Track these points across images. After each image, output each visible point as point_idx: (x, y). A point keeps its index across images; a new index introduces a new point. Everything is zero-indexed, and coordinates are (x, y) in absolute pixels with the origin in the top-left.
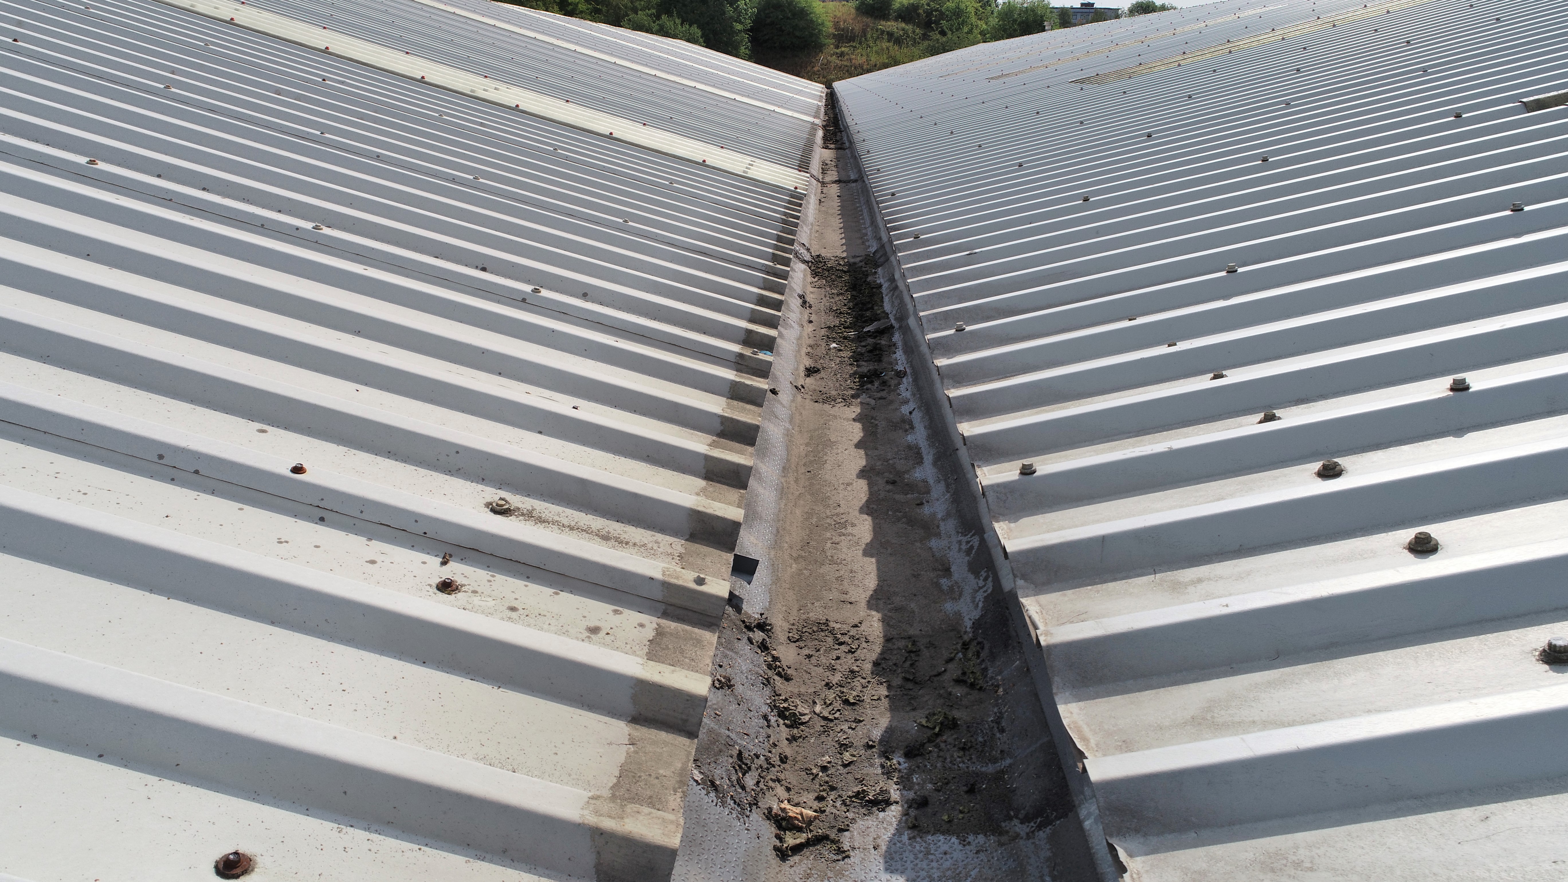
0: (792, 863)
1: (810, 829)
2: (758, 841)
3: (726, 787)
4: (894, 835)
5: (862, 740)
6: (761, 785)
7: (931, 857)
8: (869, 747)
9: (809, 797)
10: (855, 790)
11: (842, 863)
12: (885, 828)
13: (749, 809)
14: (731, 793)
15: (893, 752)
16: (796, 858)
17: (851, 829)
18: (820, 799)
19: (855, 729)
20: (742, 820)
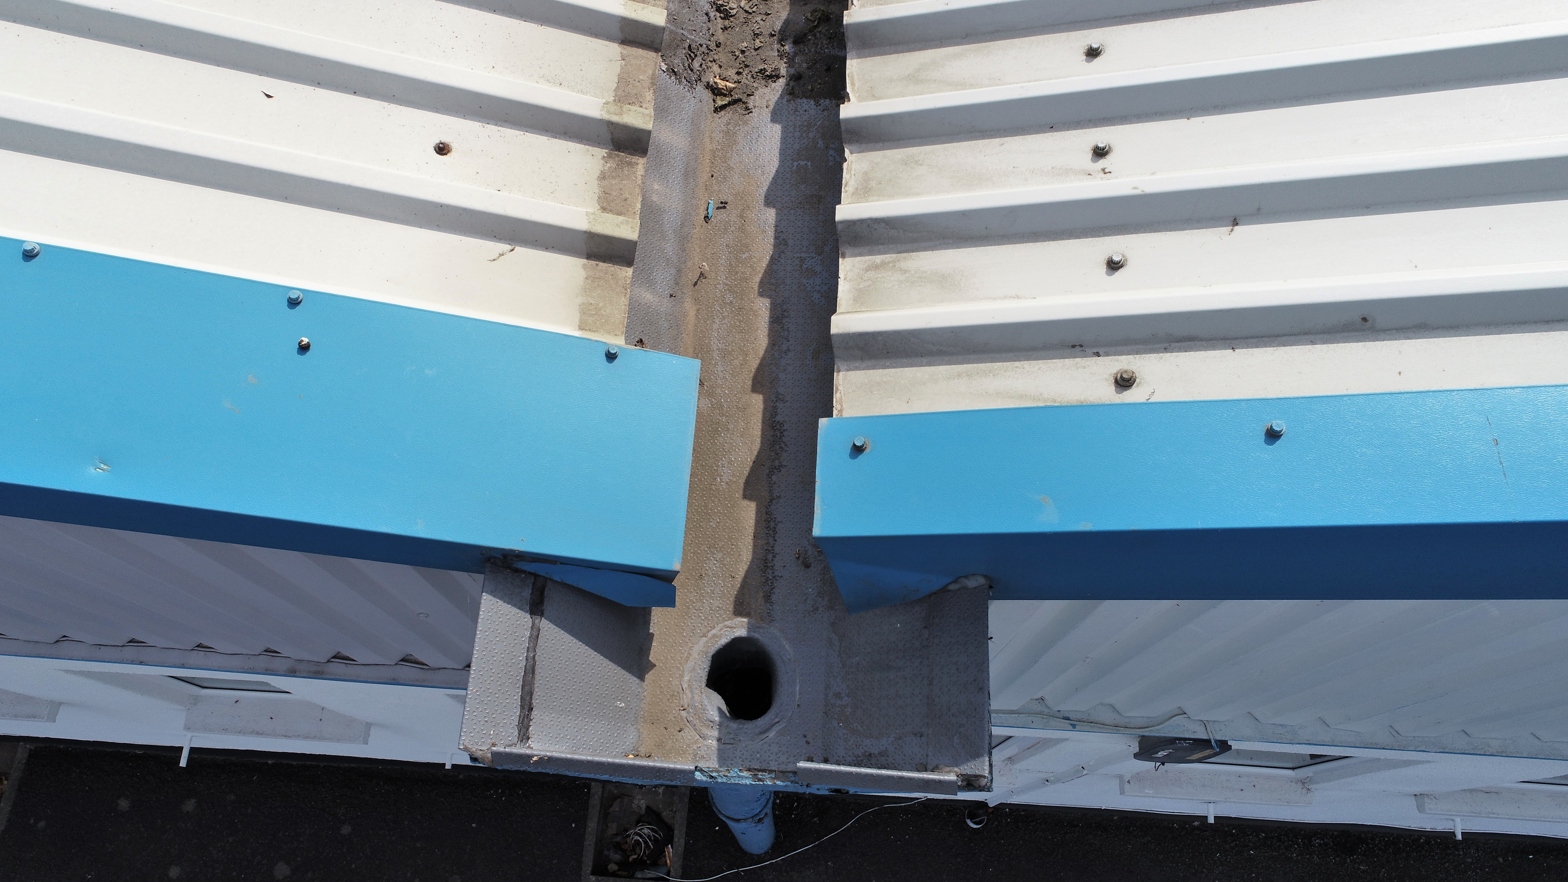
0: (720, 116)
1: (731, 94)
2: (701, 104)
3: (681, 71)
4: (779, 98)
5: (768, 30)
6: (704, 66)
7: (797, 113)
8: (772, 35)
9: (732, 73)
10: (760, 68)
11: (747, 116)
12: (774, 94)
13: (695, 83)
14: (685, 75)
15: (787, 39)
16: (723, 113)
17: (755, 94)
18: (739, 73)
19: (765, 20)
20: (691, 92)
